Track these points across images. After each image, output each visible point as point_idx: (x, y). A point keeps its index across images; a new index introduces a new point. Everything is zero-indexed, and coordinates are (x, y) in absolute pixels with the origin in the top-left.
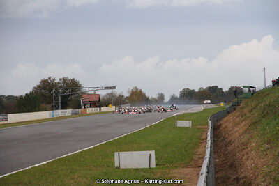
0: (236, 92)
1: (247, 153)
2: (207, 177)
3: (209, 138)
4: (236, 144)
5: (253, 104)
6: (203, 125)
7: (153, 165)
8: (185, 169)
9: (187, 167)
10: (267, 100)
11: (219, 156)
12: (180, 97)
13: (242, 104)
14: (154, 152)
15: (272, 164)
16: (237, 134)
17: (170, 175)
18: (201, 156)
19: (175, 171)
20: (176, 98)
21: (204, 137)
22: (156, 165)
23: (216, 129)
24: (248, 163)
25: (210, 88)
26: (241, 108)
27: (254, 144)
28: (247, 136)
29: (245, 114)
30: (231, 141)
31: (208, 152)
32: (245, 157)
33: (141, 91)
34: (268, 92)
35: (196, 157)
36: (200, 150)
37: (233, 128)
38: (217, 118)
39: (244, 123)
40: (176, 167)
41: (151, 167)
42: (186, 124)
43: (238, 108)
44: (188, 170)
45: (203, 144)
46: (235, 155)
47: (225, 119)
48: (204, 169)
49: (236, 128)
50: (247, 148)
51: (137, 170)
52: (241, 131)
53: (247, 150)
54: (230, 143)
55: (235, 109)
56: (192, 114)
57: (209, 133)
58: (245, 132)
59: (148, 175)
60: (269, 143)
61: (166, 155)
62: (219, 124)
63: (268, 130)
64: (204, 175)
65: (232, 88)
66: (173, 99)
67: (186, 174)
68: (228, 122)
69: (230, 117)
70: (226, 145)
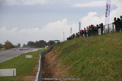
0: (51, 43)
1: (56, 69)
2: (38, 79)
3: (40, 63)
4: (51, 65)
5: (59, 48)
6: (37, 57)
7: (15, 75)
8: (29, 76)
9: (30, 75)
10: (65, 46)
11: (44, 71)
12: (28, 45)
13: (54, 48)
14: (15, 69)
15: (66, 74)
16: (52, 61)
17: (22, 79)
18: (36, 71)
19: (25, 77)
20: (26, 45)
21: (37, 62)
22: (17, 75)
23: (43, 59)
24: (56, 73)
25: (40, 41)
26: (54, 50)
27: (59, 65)
28: (56, 62)
29: (55, 52)
30: (49, 64)
31: (39, 69)
32: (55, 71)
33: (10, 42)
34: (65, 43)
35: (34, 71)
36: (36, 68)
37: (50, 58)
38: (44, 54)
39: (55, 56)
40: (25, 75)
41: (14, 75)
42: (30, 57)
43: (52, 50)
44: (30, 77)
45: (37, 66)
46: (51, 70)
47: (47, 54)
48: (37, 76)
49: (51, 58)
50: (56, 67)
51: (8, 77)
52: (54, 60)
53: (56, 68)
54: (49, 65)
55: (51, 50)
56: (33, 52)
57: (40, 61)
58: (55, 60)
59: (13, 79)
60: (65, 64)
61: (21, 70)
62: (44, 57)
63: (65, 59)
64: (37, 79)
65: (50, 41)
66: (24, 46)
67: (30, 79)
68: (48, 56)
69: (49, 54)
70: (47, 66)
